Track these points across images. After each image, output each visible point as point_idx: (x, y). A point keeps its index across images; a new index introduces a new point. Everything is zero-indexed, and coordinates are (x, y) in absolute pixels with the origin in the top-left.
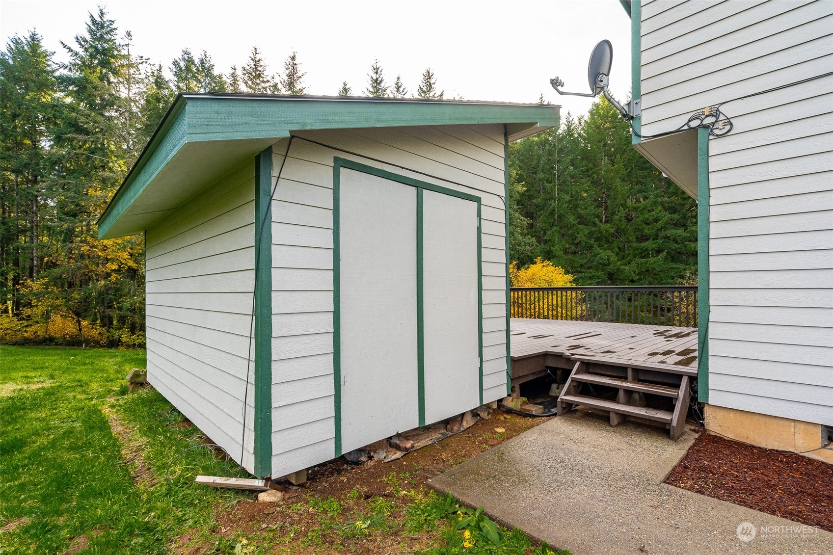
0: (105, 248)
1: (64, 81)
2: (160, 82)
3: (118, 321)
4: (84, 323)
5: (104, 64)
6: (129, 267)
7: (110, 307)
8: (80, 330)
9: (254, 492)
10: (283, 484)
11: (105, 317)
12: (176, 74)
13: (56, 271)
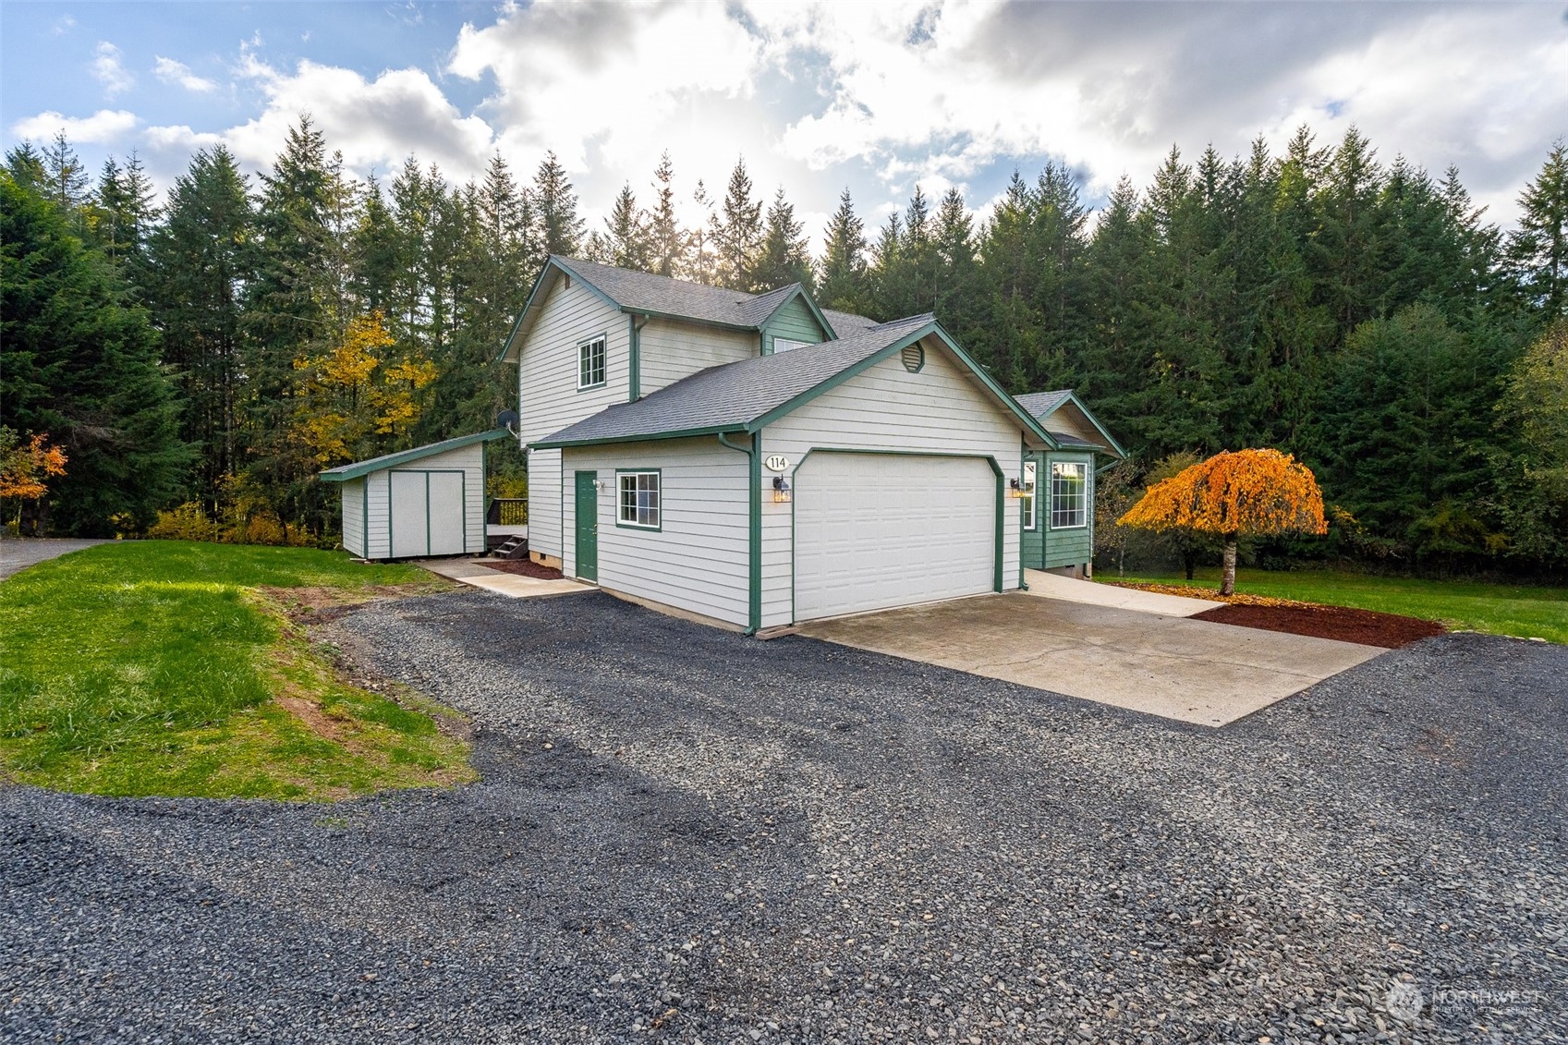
0: (313, 435)
1: (260, 221)
2: (377, 212)
3: (330, 526)
4: (289, 527)
5: (309, 193)
6: (342, 457)
7: (321, 506)
8: (286, 535)
9: (363, 562)
10: (372, 561)
11: (313, 520)
12: (398, 199)
13: (259, 464)
